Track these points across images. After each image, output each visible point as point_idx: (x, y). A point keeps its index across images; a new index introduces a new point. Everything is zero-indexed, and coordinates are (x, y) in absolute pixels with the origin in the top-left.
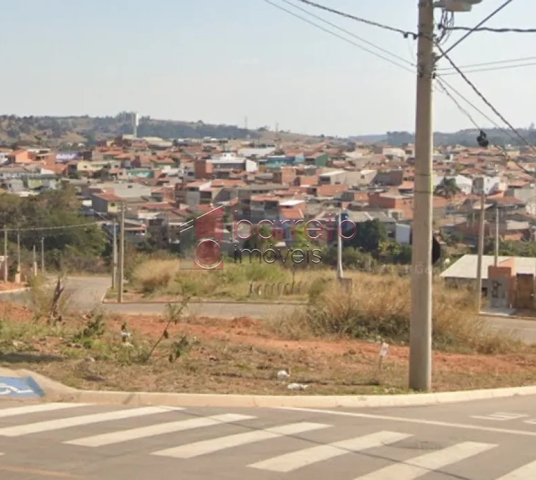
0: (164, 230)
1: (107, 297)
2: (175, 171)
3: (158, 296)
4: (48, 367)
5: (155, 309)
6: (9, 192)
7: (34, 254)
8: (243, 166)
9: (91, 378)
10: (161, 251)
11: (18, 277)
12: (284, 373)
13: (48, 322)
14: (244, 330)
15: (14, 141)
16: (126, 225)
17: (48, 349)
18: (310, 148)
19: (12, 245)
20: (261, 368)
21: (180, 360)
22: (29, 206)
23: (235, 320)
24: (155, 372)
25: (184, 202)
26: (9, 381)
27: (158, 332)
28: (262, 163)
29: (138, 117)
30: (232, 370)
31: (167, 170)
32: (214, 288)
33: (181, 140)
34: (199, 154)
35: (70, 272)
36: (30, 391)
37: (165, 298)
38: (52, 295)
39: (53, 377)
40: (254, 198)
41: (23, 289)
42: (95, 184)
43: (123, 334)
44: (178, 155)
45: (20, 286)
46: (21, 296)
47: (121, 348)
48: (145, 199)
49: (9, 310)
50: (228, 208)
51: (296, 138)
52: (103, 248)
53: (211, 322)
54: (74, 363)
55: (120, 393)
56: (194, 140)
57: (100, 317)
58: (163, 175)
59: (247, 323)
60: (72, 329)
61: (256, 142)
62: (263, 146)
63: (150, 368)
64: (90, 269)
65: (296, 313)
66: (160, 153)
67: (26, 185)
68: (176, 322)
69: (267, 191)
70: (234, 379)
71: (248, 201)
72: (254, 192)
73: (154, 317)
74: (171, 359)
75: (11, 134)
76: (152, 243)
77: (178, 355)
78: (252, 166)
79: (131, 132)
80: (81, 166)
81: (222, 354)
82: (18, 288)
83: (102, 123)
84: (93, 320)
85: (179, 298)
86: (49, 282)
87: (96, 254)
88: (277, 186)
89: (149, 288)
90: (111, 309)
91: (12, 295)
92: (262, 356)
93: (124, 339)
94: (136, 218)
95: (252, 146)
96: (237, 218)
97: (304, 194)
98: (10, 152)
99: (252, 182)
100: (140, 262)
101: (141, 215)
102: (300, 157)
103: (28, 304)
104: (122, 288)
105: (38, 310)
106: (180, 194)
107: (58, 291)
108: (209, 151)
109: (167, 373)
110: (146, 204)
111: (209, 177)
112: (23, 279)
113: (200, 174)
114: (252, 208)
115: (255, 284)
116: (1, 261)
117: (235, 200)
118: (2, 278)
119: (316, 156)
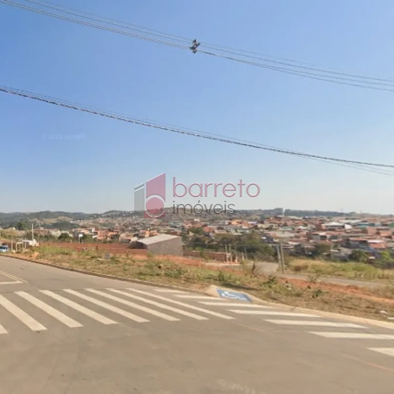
0: (303, 249)
1: (277, 271)
2: (305, 228)
3: (302, 272)
4: (253, 292)
5: (302, 277)
6: (230, 233)
7: (242, 254)
8: (343, 227)
9: (274, 299)
10: (302, 256)
11: (236, 261)
12: (384, 312)
13: (251, 277)
14: (355, 291)
15: (230, 218)
16: (283, 246)
17: (251, 286)
18: (383, 220)
19: (233, 250)
20: (368, 307)
21: (319, 298)
22: (238, 238)
23: (349, 286)
24: (305, 301)
25: (312, 239)
26: (236, 294)
27: (305, 286)
28: (354, 226)
29: (284, 209)
30: (350, 306)
31: (301, 227)
32: (334, 272)
33: (307, 217)
34: (318, 222)
35: (259, 261)
36: (245, 299)
37: (307, 274)
38: (252, 267)
39: (255, 296)
40: (351, 239)
41: (239, 265)
42: (266, 232)
43: (287, 284)
44: (306, 222)
46: (238, 267)
47: (287, 290)
48: (292, 237)
49: (233, 271)
50: (337, 242)
51: (374, 216)
52: (273, 254)
53: (335, 286)
54: (264, 292)
55: (288, 306)
56: (314, 217)
57: (275, 277)
58: (300, 229)
59: (356, 288)
60: (262, 280)
61: (349, 217)
62: (354, 219)
63: (303, 299)
64: (269, 261)
65: (387, 288)
66: (296, 222)
67: (236, 231)
68: (314, 283)
69: (359, 236)
70: (351, 310)
71: (348, 240)
72: (352, 237)
73: (302, 280)
74: (313, 297)
75: (229, 216)
76: (297, 253)
77: (317, 296)
78: (348, 227)
79: (281, 214)
80: (259, 225)
81: (343, 298)
82: (236, 264)
83: (266, 212)
84: (272, 278)
85: (315, 275)
86: (250, 263)
87: (270, 255)
88: (365, 234)
89: (298, 269)
90: (279, 275)
91: (234, 266)
92: (368, 303)
93: (288, 287)
94: (288, 244)
95: (347, 219)
96: (342, 246)
97: (384, 238)
98: (229, 221)
99: (349, 233)
100: (292, 259)
101: (290, 243)
102: (378, 223)
103: (242, 270)
104: (284, 268)
105: (246, 272)
106: (309, 236)
107: (254, 267)
108: (323, 221)
109: (311, 302)
110: (293, 239)
111: (324, 230)
112: (238, 261)
113: (319, 228)
114: (351, 242)
115: (358, 273)
116: (228, 255)
117: (340, 240)
118: (229, 260)
119: (388, 223)
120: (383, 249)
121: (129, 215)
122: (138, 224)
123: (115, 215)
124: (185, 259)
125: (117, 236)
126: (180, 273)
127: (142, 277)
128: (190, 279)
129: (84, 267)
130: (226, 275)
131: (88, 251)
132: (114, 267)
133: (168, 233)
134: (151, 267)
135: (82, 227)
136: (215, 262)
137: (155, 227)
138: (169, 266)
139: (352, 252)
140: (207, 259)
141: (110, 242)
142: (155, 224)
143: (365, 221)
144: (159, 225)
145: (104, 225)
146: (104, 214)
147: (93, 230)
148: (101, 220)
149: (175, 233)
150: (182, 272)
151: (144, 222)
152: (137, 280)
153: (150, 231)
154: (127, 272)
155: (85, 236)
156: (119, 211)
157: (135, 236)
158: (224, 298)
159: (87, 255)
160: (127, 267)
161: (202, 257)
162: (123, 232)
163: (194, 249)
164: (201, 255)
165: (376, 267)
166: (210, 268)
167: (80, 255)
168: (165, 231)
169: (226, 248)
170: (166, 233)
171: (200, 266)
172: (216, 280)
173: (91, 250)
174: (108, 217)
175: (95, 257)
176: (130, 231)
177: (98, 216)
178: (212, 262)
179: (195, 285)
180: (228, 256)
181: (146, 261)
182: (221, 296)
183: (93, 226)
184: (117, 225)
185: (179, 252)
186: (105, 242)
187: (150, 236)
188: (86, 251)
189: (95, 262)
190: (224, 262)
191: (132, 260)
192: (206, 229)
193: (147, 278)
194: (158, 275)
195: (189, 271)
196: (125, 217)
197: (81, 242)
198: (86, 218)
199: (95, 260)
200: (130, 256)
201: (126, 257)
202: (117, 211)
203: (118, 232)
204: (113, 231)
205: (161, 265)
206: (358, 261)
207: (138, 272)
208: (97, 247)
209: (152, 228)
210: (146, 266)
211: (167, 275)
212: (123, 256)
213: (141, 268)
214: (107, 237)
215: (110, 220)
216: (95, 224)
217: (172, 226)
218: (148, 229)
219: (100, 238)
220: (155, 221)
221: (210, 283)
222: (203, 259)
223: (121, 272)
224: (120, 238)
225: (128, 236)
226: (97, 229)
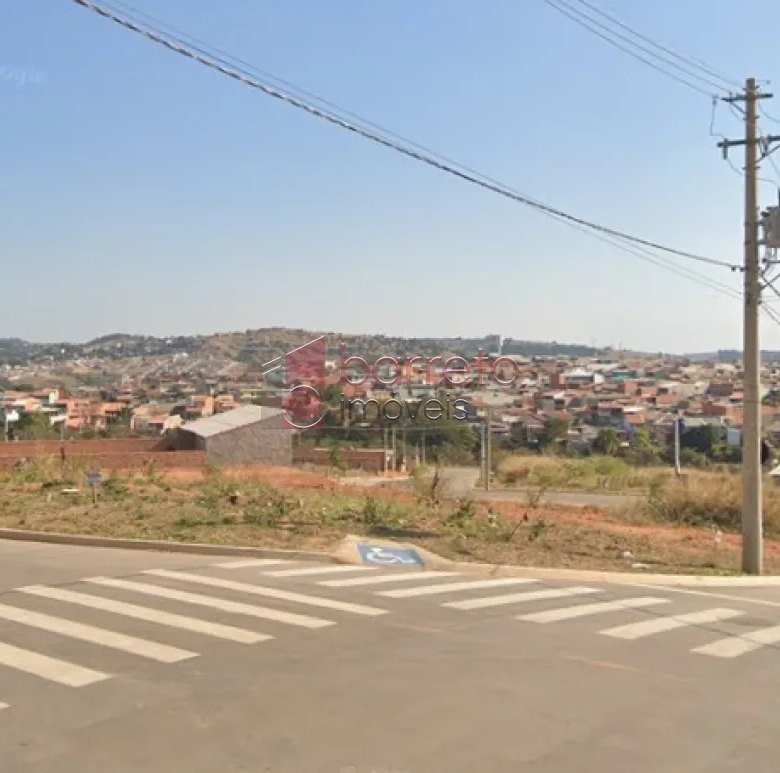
0: (525, 431)
1: (478, 485)
2: (533, 383)
3: (519, 485)
4: (427, 542)
5: (517, 496)
7: (417, 449)
8: (591, 379)
9: (465, 552)
10: (523, 449)
11: (403, 468)
12: (628, 553)
13: (428, 505)
14: (593, 516)
16: (493, 427)
17: (425, 528)
18: (649, 364)
19: (399, 442)
20: (608, 549)
21: (538, 540)
23: (586, 508)
24: (517, 549)
25: (541, 408)
26: (396, 552)
27: (519, 516)
28: (608, 376)
29: (502, 339)
30: (584, 549)
31: (527, 381)
32: (567, 480)
33: (538, 358)
34: (554, 369)
35: (446, 465)
36: (412, 561)
37: (525, 488)
38: (431, 483)
39: (432, 550)
40: (600, 405)
41: (407, 478)
42: (467, 393)
43: (490, 516)
44: (536, 370)
45: (404, 474)
46: (406, 482)
47: (489, 528)
48: (508, 406)
49: (395, 494)
50: (579, 414)
51: (637, 356)
52: (474, 445)
53: (566, 509)
54: (448, 539)
55: (488, 565)
56: (550, 358)
57: (471, 502)
58: (524, 386)
59: (596, 511)
60: (447, 511)
61: (603, 358)
62: (609, 362)
63: (513, 545)
64: (462, 462)
65: (638, 504)
66: (521, 368)
67: (410, 393)
68: (535, 507)
69: (611, 400)
70: (585, 558)
71: (596, 408)
72: (601, 400)
73: (516, 504)
74: (530, 539)
75: (399, 353)
76: (515, 442)
77: (536, 535)
78: (599, 379)
79: (495, 350)
81: (574, 536)
82: (403, 476)
83: (472, 344)
84: (465, 504)
85: (538, 488)
86: (430, 471)
87: (467, 450)
88: (620, 395)
89: (511, 479)
90: (480, 496)
91: (398, 482)
92: (609, 538)
93: (491, 520)
94: (500, 420)
95: (599, 362)
96: (587, 422)
97: (645, 403)
99: (600, 392)
100: (504, 457)
101: (505, 418)
102: (641, 371)
103: (412, 489)
104: (489, 478)
105: (420, 495)
106: (538, 401)
107: (436, 479)
108: (562, 367)
109: (527, 550)
110: (510, 410)
111: (562, 387)
112: (407, 469)
113: (555, 384)
114: (600, 413)
115: (603, 477)
116: (390, 454)
117: (584, 408)
118: (390, 468)
119: (655, 370)
120: (639, 425)
121: (164, 348)
122: (185, 376)
123: (121, 350)
124: (295, 471)
125: (126, 414)
126: (282, 511)
127: (185, 532)
128: (301, 523)
129: (16, 519)
130: (381, 505)
131: (36, 467)
132: (113, 510)
133: (261, 401)
134: (211, 502)
135: (18, 389)
136: (360, 475)
137: (231, 384)
138: (256, 495)
139: (599, 434)
140: (344, 469)
141: (103, 434)
142: (231, 375)
143: (624, 367)
144: (240, 380)
145: (88, 380)
146: (88, 345)
147: (54, 398)
148: (80, 366)
149: (276, 402)
150: (285, 509)
151: (203, 370)
152: (171, 541)
153: (215, 396)
154: (146, 523)
155: (26, 418)
156: (135, 338)
157: (174, 412)
158: (372, 564)
159: (30, 479)
160: (147, 507)
161: (335, 465)
162: (143, 403)
163: (317, 444)
164: (332, 460)
165: (628, 463)
166: (349, 491)
167: (7, 480)
168: (255, 397)
169: (386, 436)
170: (255, 402)
171: (327, 489)
172: (359, 520)
173: (44, 462)
174: (101, 353)
175: (57, 484)
176: (163, 397)
177: (73, 351)
178: (355, 475)
179: (313, 540)
180: (388, 458)
181: (199, 484)
182: (366, 562)
183: (52, 384)
184: (126, 379)
185: (282, 453)
186: (88, 435)
187: (215, 412)
188: (26, 466)
189: (53, 498)
190: (380, 473)
191: (161, 485)
192: (348, 390)
193: (199, 535)
194: (227, 521)
195: (302, 503)
196: (153, 353)
197: (11, 437)
198: (33, 358)
199: (56, 494)
200: (157, 475)
201: (145, 478)
202: (128, 337)
203: (128, 402)
204: (113, 400)
205: (238, 493)
206: (605, 453)
207: (177, 518)
208: (62, 450)
209: (221, 387)
210: (199, 500)
211: (249, 520)
212: (139, 476)
213: (186, 505)
214: (94, 418)
215: (106, 364)
216: (60, 378)
217: (271, 382)
218: (212, 391)
219: (75, 423)
220: (230, 368)
221: (345, 530)
222: (335, 469)
223: (131, 523)
224: (132, 422)
225: (155, 413)
226: (65, 394)
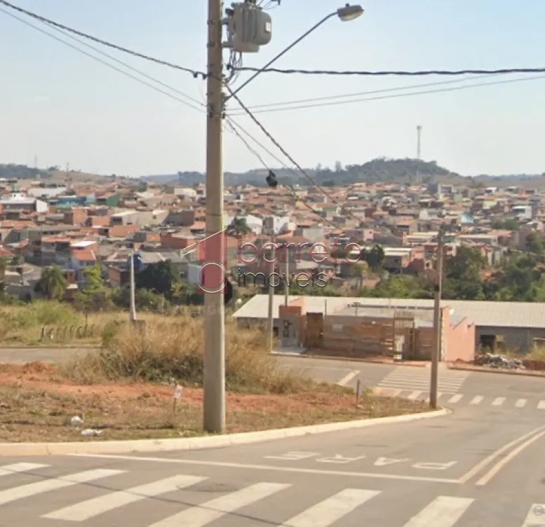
8: (34, 207)
12: (77, 418)
14: (36, 375)
18: (101, 188)
20: (54, 414)
23: (27, 366)
28: (52, 203)
30: (24, 417)
32: (5, 332)
40: (44, 239)
50: (18, 250)
51: (88, 178)
59: (39, 368)
61: (47, 182)
62: (54, 186)
65: (89, 356)
69: (58, 232)
70: (27, 427)
71: (39, 243)
72: (45, 233)
78: (42, 207)
81: (14, 401)
88: (68, 227)
92: (54, 401)
95: (42, 186)
96: (28, 260)
97: (96, 235)
99: (43, 223)
102: (91, 197)
114: (44, 249)
115: (47, 328)
117: (25, 242)
119: (106, 196)
120: (90, 263)
139: (43, 275)
143: (72, 193)
165: (78, 309)
206: (50, 298)
